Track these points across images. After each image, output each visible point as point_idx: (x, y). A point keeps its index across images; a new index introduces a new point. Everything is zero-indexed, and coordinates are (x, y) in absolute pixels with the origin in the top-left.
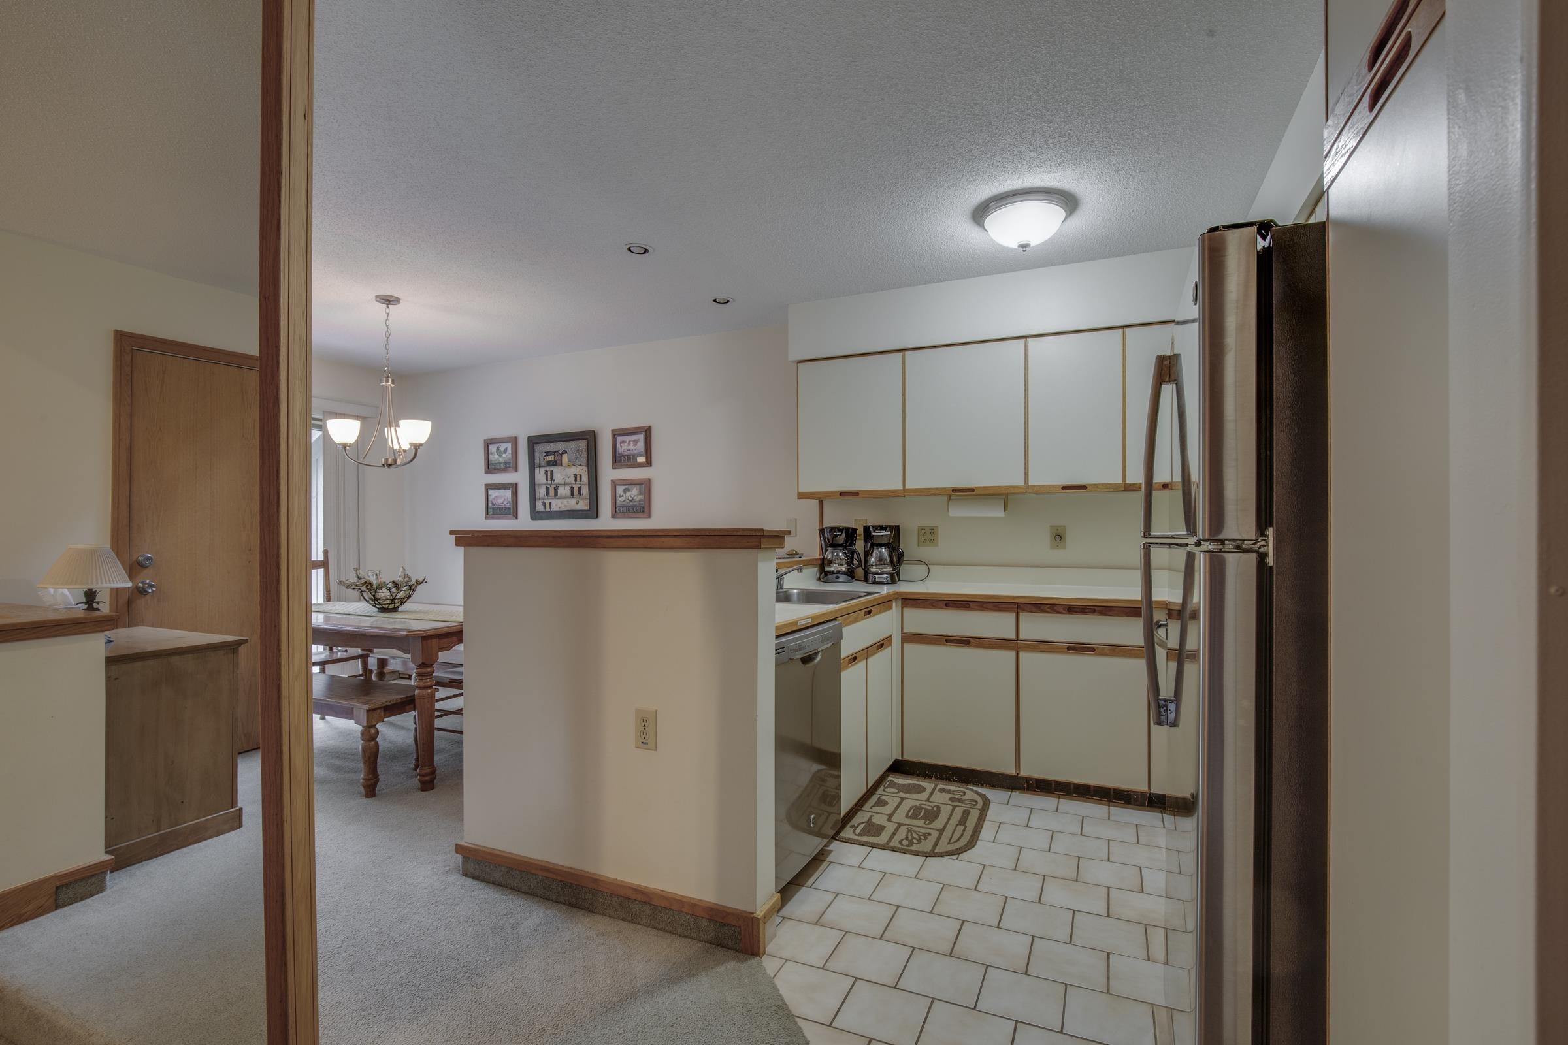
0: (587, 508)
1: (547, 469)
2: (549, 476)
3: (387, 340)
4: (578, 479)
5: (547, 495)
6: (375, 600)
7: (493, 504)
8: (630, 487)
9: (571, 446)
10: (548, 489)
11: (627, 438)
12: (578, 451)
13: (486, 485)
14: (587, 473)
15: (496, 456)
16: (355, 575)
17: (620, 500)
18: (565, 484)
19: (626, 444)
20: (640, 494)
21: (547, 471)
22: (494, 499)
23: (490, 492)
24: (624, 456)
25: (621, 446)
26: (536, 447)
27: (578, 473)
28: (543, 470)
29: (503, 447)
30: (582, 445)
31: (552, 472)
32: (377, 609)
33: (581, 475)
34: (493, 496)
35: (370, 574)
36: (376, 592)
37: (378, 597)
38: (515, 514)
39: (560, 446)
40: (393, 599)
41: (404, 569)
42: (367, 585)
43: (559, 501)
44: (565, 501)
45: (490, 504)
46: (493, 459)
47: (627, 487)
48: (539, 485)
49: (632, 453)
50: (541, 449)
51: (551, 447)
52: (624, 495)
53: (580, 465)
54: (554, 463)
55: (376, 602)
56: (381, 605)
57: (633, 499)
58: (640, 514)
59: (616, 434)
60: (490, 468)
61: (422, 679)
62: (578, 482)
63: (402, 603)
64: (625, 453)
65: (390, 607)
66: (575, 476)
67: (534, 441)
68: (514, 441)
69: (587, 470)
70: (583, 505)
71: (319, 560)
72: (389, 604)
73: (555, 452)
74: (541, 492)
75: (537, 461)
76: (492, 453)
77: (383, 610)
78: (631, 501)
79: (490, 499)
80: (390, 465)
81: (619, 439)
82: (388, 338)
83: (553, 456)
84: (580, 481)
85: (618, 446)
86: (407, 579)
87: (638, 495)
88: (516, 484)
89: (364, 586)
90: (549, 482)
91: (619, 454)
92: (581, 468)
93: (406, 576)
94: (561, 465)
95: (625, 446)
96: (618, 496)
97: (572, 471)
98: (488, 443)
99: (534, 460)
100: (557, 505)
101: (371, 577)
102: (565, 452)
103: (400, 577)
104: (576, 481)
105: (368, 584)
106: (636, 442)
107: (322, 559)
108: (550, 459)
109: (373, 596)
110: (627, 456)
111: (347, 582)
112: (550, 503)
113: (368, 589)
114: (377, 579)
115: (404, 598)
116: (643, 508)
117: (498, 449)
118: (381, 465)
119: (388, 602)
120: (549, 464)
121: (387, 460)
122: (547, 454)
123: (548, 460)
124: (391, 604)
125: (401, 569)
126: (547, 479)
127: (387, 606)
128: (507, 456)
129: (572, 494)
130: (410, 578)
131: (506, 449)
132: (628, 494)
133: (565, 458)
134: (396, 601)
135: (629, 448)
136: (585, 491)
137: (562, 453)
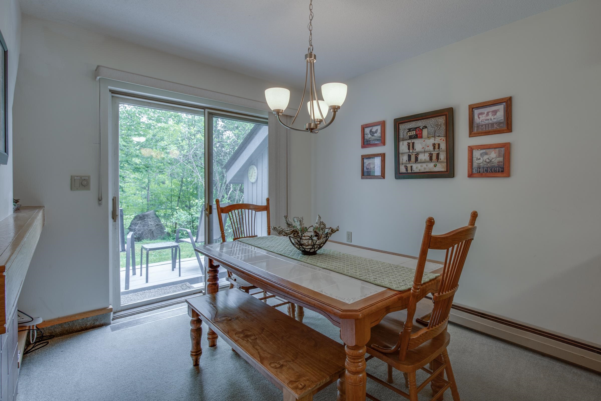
0: (444, 169)
1: (410, 141)
2: (411, 146)
3: (311, 23)
4: (437, 147)
5: (409, 161)
6: (300, 245)
7: (367, 169)
8: (488, 151)
9: (431, 122)
10: (409, 157)
11: (485, 110)
12: (437, 125)
13: (362, 156)
14: (445, 142)
15: (370, 136)
16: (285, 221)
17: (476, 163)
18: (425, 152)
19: (485, 115)
20: (499, 156)
21: (409, 144)
22: (368, 165)
23: (365, 161)
24: (482, 126)
25: (479, 118)
26: (400, 126)
27: (436, 142)
28: (406, 143)
29: (374, 129)
30: (441, 120)
31: (413, 143)
32: (301, 252)
33: (439, 145)
34: (367, 163)
35: (296, 220)
36: (301, 239)
37: (303, 243)
38: (383, 175)
39: (420, 124)
40: (314, 245)
41: (320, 217)
42: (294, 234)
43: (419, 165)
44: (424, 165)
45: (365, 169)
46: (367, 138)
47: (484, 151)
48: (402, 154)
49: (491, 122)
50: (404, 127)
51: (413, 125)
52: (481, 158)
53: (439, 136)
54: (416, 137)
55: (301, 247)
56: (305, 249)
57: (491, 161)
58: (500, 174)
59: (472, 108)
60: (366, 143)
61: (354, 362)
62: (437, 149)
63: (320, 247)
64: (483, 123)
65: (311, 251)
66: (434, 145)
67: (398, 122)
68: (383, 124)
69: (445, 139)
70: (441, 167)
71: (263, 205)
72: (311, 249)
73: (416, 128)
74: (404, 158)
75: (401, 136)
76: (366, 134)
77: (305, 253)
78: (488, 162)
79: (365, 165)
80: (312, 129)
81: (476, 112)
82: (311, 20)
83: (414, 132)
84: (439, 148)
85: (476, 117)
86: (322, 226)
87: (496, 157)
88: (384, 154)
89: (292, 234)
90: (411, 151)
91: (477, 124)
92: (440, 138)
93: (322, 223)
94: (421, 137)
95: (483, 117)
96: (474, 159)
97: (432, 141)
98: (363, 128)
99: (399, 135)
100: (417, 168)
101: (296, 222)
102: (425, 127)
103: (317, 223)
104: (434, 148)
105: (295, 232)
106: (495, 112)
107: (266, 204)
108: (412, 134)
109: (299, 242)
110: (485, 125)
111: (279, 229)
112: (411, 167)
113: (295, 236)
114: (301, 225)
115: (321, 244)
116: (503, 168)
117: (371, 131)
118: (305, 129)
119: (310, 247)
120: (411, 137)
121: (310, 124)
122: (410, 130)
123: (410, 134)
124: (312, 248)
125: (318, 216)
126: (409, 149)
127: (309, 250)
128: (378, 134)
129: (431, 159)
130: (325, 225)
131: (377, 130)
132: (486, 157)
133: (425, 132)
134: (316, 246)
135: (488, 118)
136: (443, 156)
137: (422, 129)
